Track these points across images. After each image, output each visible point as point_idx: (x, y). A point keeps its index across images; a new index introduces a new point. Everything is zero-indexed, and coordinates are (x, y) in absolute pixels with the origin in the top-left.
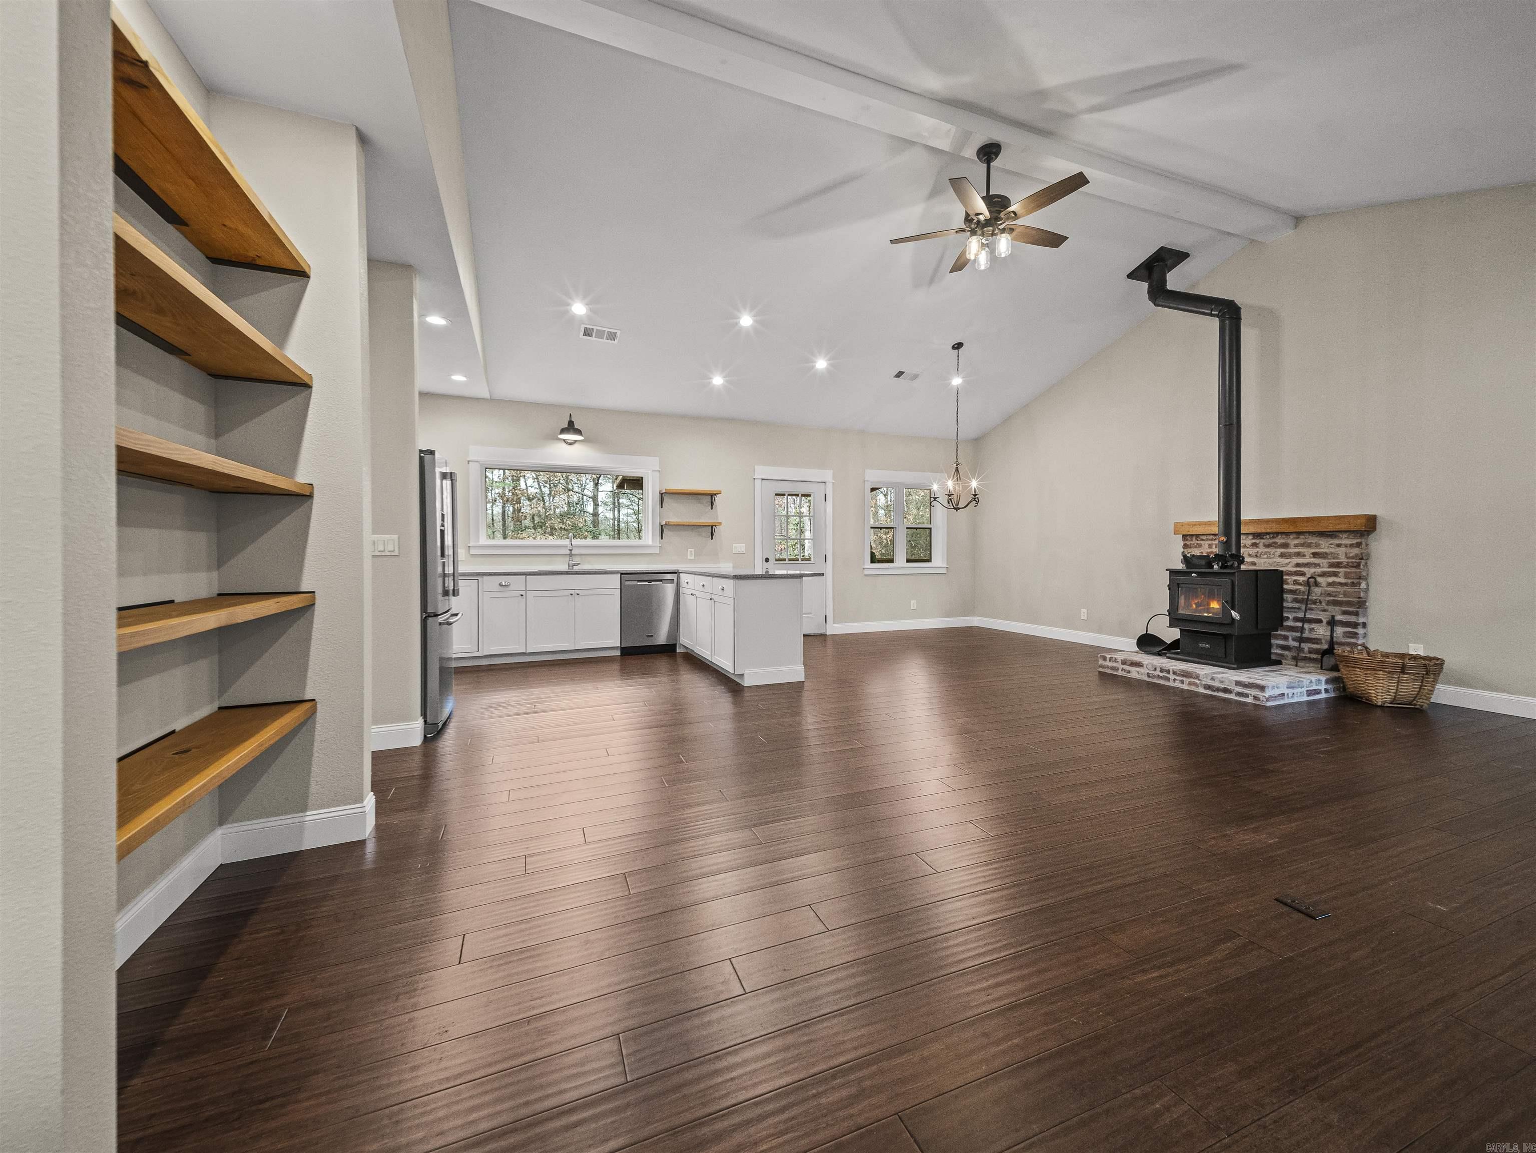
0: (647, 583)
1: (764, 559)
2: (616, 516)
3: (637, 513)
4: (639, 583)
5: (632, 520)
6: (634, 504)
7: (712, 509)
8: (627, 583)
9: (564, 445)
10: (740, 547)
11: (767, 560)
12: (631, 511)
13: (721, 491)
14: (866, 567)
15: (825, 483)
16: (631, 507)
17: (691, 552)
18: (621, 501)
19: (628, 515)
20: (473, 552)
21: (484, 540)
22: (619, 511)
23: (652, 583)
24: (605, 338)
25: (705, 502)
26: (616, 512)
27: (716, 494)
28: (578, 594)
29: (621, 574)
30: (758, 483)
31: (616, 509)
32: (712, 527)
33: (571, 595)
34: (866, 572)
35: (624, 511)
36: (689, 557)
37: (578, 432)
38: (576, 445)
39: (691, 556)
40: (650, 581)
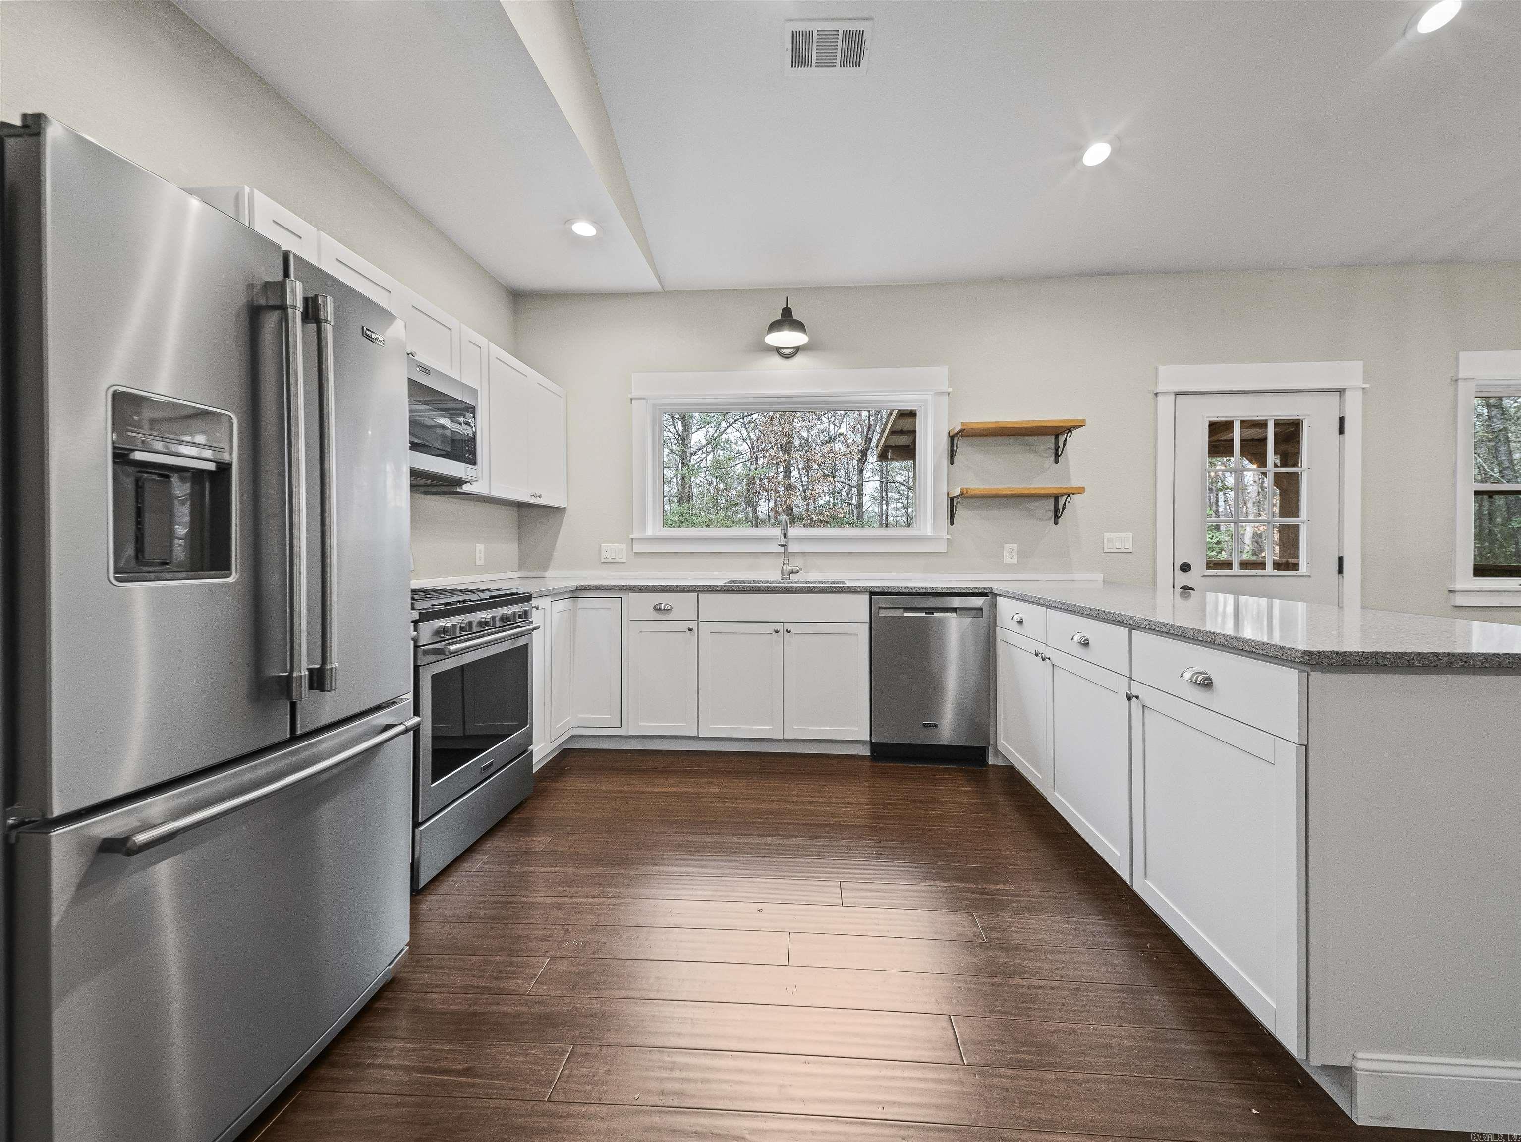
0: (923, 614)
1: (1177, 566)
2: (884, 511)
3: (906, 507)
4: (906, 614)
5: (901, 515)
6: (903, 497)
7: (1056, 462)
8: (884, 613)
9: (776, 360)
10: (1123, 540)
11: (1185, 568)
12: (900, 505)
13: (1084, 421)
14: (1458, 586)
15: (1341, 391)
16: (900, 501)
17: (1011, 551)
18: (890, 495)
19: (896, 509)
20: (637, 548)
21: (654, 528)
22: (887, 504)
23: (935, 615)
24: (838, 64)
25: (1041, 448)
26: (884, 506)
27: (1070, 430)
28: (788, 632)
29: (872, 594)
30: (1166, 403)
31: (884, 502)
32: (1056, 498)
33: (777, 632)
34: (1460, 600)
35: (892, 505)
36: (1007, 560)
37: (799, 326)
38: (799, 359)
39: (1011, 557)
40: (930, 611)
